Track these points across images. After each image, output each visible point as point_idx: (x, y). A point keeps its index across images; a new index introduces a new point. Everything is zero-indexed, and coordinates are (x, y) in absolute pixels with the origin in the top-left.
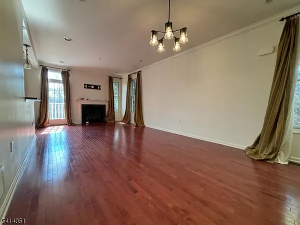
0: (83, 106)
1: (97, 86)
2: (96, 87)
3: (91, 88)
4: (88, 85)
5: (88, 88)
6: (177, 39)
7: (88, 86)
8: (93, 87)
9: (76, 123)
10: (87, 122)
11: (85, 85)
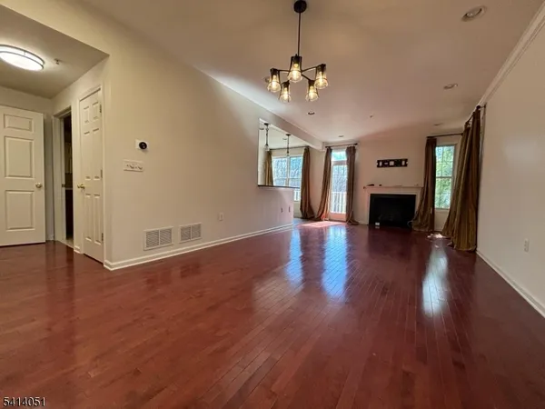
0: (372, 196)
1: (401, 160)
2: (398, 163)
3: (388, 166)
4: (384, 162)
5: (384, 166)
6: (311, 83)
7: (384, 164)
8: (392, 163)
9: (361, 222)
10: (378, 224)
11: (379, 162)
